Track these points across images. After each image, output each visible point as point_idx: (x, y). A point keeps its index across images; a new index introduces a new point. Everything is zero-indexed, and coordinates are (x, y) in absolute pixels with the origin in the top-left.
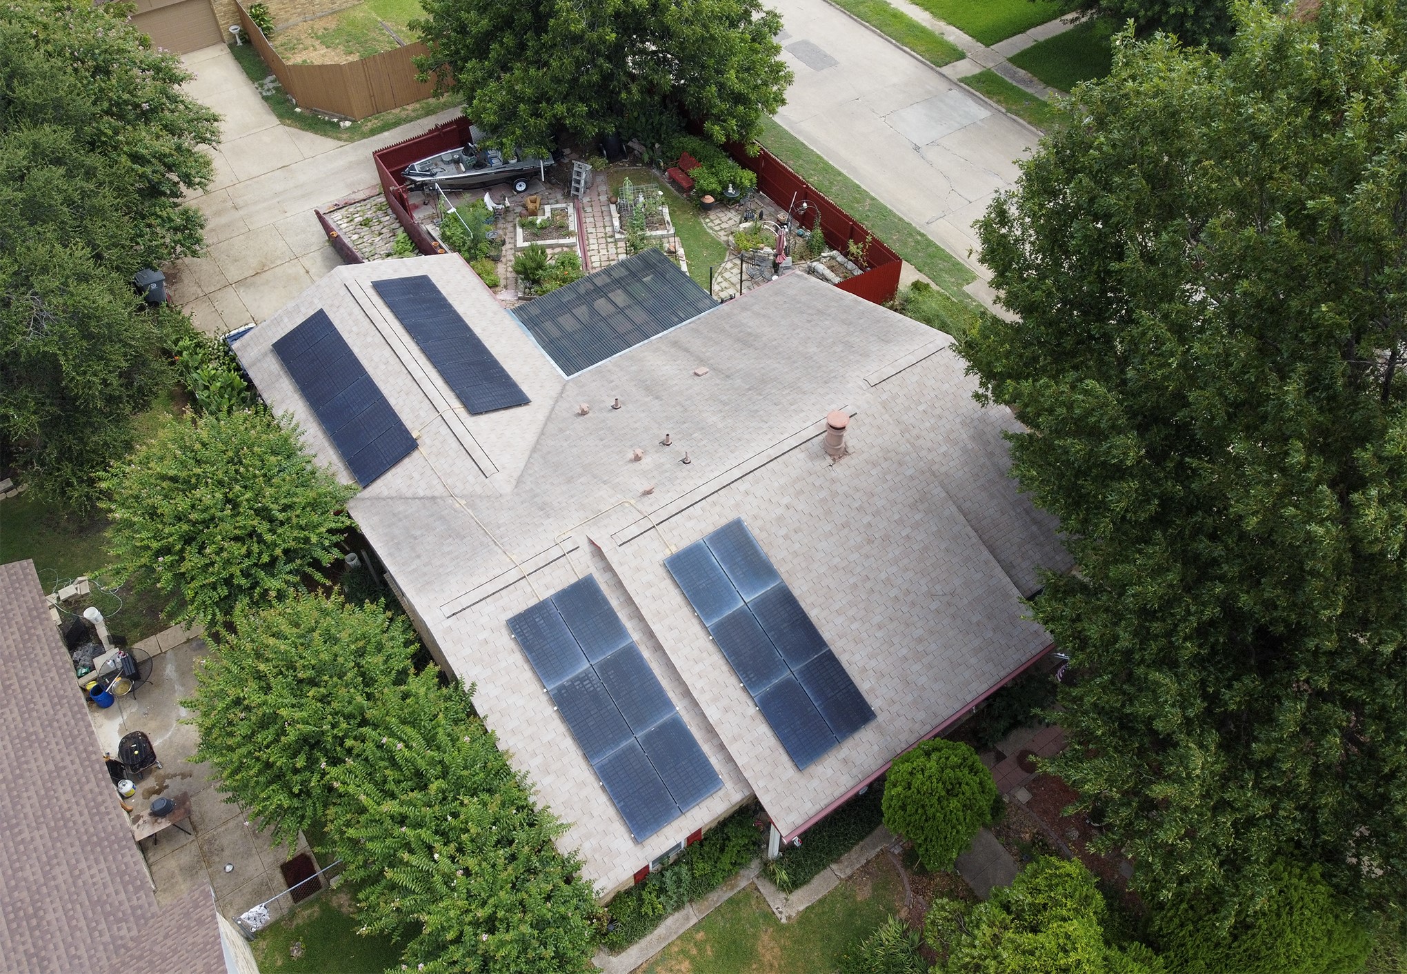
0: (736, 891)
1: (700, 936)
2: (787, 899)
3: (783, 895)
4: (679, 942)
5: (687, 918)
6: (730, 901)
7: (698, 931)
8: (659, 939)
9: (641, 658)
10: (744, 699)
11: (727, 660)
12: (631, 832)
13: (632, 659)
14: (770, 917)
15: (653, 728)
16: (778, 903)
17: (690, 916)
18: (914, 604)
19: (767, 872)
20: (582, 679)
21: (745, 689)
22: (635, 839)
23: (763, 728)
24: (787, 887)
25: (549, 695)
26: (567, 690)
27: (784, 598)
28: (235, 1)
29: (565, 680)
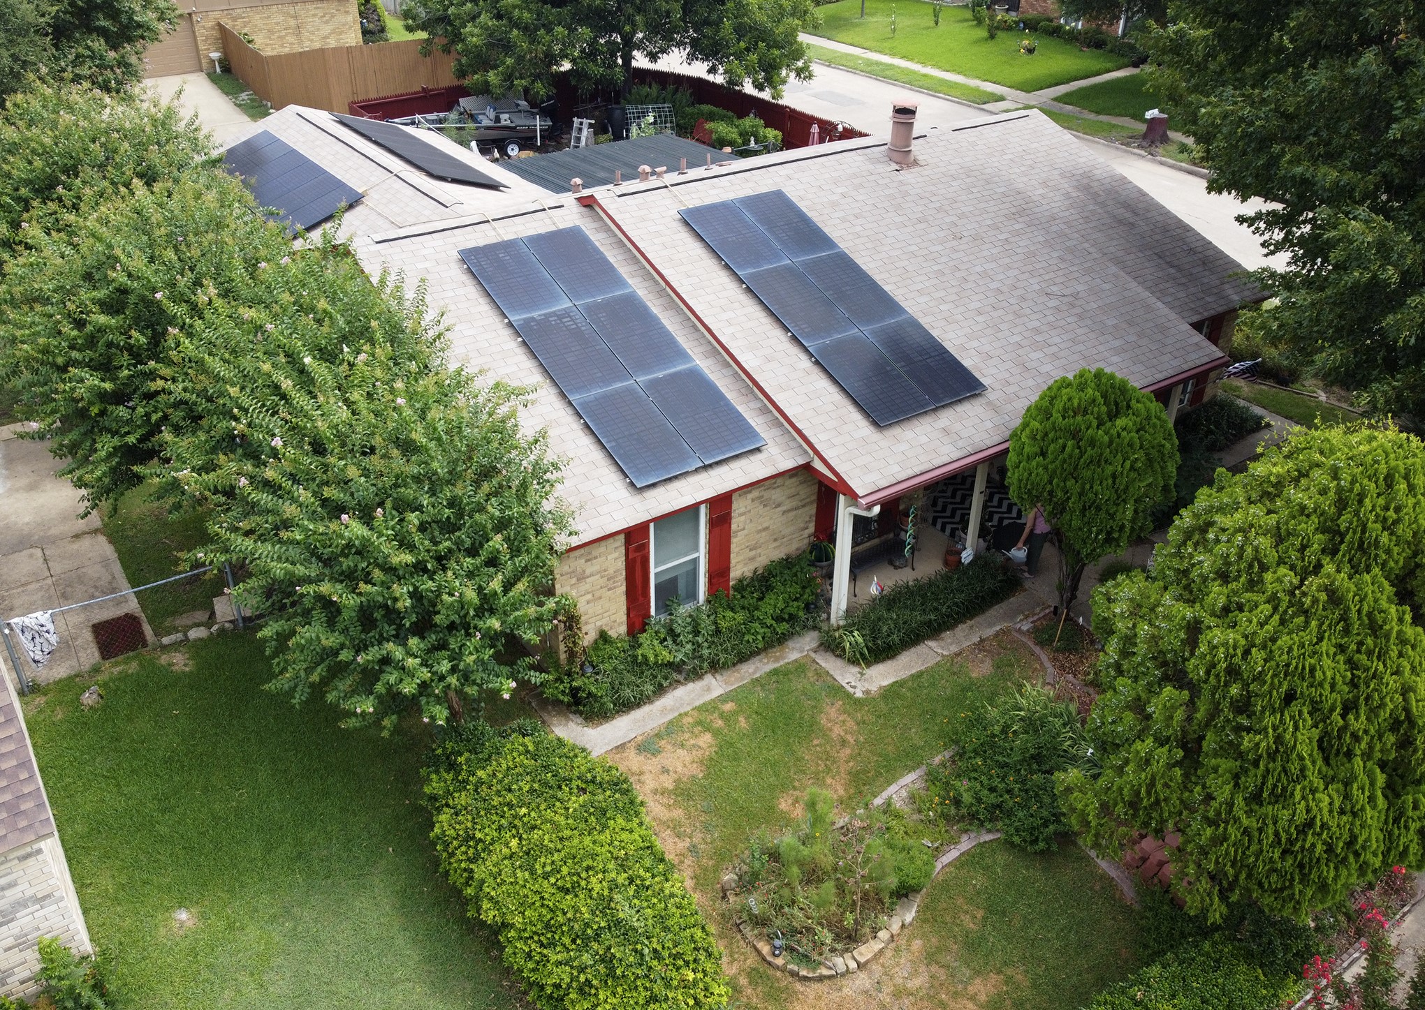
0: (782, 663)
1: (729, 707)
2: (862, 674)
3: (855, 670)
4: (696, 714)
5: (709, 689)
6: (775, 672)
7: (727, 702)
8: (663, 711)
9: (646, 308)
10: (794, 351)
11: (767, 309)
12: (627, 476)
13: (632, 308)
14: (837, 691)
15: (660, 375)
16: (849, 677)
17: (712, 687)
18: (1023, 298)
19: (831, 646)
20: (560, 316)
21: (794, 339)
22: (632, 484)
23: (823, 383)
24: (862, 654)
25: (510, 325)
26: (538, 322)
27: (845, 264)
28: (219, 24)
29: (536, 314)
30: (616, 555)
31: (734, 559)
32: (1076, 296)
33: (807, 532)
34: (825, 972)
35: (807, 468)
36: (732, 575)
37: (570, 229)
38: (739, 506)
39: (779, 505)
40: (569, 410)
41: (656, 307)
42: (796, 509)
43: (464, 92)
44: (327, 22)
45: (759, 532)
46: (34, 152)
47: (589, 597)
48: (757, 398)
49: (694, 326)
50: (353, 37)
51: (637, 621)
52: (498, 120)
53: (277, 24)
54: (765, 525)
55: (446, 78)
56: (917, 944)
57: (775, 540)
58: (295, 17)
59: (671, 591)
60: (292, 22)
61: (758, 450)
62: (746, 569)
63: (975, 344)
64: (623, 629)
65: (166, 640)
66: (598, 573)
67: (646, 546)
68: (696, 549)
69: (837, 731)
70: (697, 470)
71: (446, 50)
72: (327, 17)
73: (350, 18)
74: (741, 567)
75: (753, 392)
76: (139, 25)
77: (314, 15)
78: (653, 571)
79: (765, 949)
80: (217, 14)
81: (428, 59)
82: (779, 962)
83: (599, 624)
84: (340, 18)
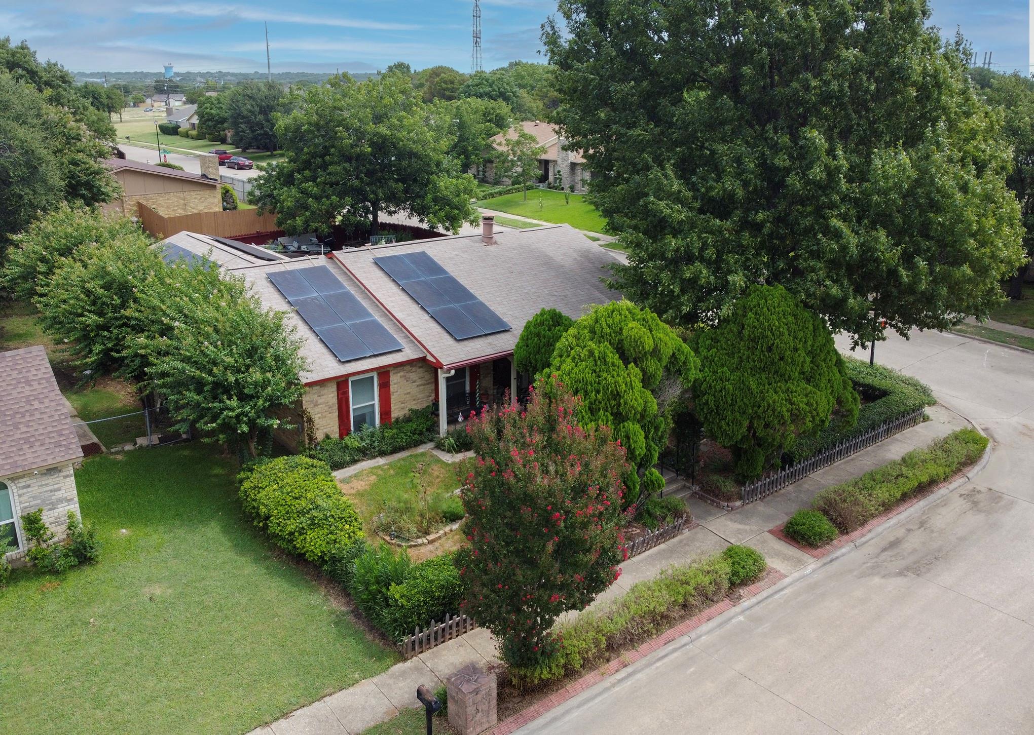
0: (415, 453)
2: (453, 456)
3: (450, 455)
4: (370, 470)
5: (377, 462)
6: (411, 456)
7: (385, 465)
8: (354, 469)
9: (354, 297)
10: (421, 312)
11: (411, 297)
12: (336, 357)
13: (348, 296)
14: (439, 461)
15: (358, 322)
16: (447, 458)
17: (381, 461)
18: (539, 296)
19: (439, 446)
20: (312, 299)
21: (422, 308)
22: (340, 361)
23: (433, 325)
24: (453, 447)
25: (289, 302)
26: (302, 301)
27: (452, 281)
28: (138, 203)
29: (301, 298)
30: (332, 395)
31: (393, 407)
32: (566, 296)
33: (431, 398)
34: (413, 543)
35: (424, 359)
36: (393, 415)
37: (321, 267)
38: (395, 379)
39: (414, 382)
40: (314, 334)
41: (359, 298)
42: (424, 385)
43: (282, 234)
44: (202, 202)
45: (405, 394)
46: (60, 237)
47: (319, 415)
48: (404, 333)
49: (377, 305)
50: (218, 208)
51: (344, 430)
52: (299, 248)
53: (173, 203)
54: (408, 391)
55: (272, 227)
56: (457, 537)
57: (414, 400)
58: (184, 200)
59: (361, 420)
60: (182, 202)
61: (400, 350)
62: (400, 414)
63: (511, 313)
64: (337, 435)
65: (113, 450)
66: (324, 403)
67: (347, 392)
68: (373, 400)
69: (436, 473)
70: (370, 357)
71: (272, 212)
72: (203, 199)
73: (216, 200)
74: (397, 411)
75: (402, 330)
76: (103, 194)
77: (195, 198)
78: (351, 408)
79: (388, 538)
80: (137, 197)
81: (261, 217)
82: (393, 542)
83: (325, 431)
84: (211, 200)
